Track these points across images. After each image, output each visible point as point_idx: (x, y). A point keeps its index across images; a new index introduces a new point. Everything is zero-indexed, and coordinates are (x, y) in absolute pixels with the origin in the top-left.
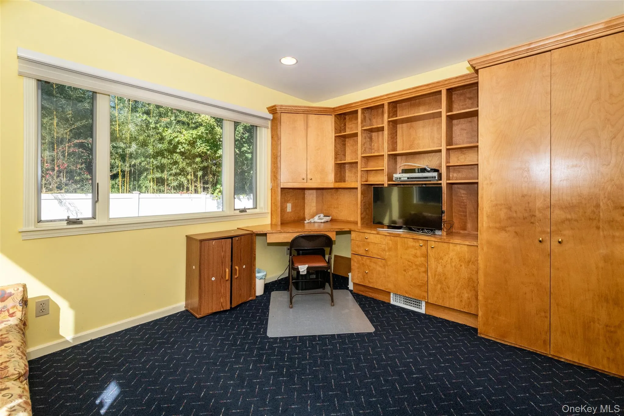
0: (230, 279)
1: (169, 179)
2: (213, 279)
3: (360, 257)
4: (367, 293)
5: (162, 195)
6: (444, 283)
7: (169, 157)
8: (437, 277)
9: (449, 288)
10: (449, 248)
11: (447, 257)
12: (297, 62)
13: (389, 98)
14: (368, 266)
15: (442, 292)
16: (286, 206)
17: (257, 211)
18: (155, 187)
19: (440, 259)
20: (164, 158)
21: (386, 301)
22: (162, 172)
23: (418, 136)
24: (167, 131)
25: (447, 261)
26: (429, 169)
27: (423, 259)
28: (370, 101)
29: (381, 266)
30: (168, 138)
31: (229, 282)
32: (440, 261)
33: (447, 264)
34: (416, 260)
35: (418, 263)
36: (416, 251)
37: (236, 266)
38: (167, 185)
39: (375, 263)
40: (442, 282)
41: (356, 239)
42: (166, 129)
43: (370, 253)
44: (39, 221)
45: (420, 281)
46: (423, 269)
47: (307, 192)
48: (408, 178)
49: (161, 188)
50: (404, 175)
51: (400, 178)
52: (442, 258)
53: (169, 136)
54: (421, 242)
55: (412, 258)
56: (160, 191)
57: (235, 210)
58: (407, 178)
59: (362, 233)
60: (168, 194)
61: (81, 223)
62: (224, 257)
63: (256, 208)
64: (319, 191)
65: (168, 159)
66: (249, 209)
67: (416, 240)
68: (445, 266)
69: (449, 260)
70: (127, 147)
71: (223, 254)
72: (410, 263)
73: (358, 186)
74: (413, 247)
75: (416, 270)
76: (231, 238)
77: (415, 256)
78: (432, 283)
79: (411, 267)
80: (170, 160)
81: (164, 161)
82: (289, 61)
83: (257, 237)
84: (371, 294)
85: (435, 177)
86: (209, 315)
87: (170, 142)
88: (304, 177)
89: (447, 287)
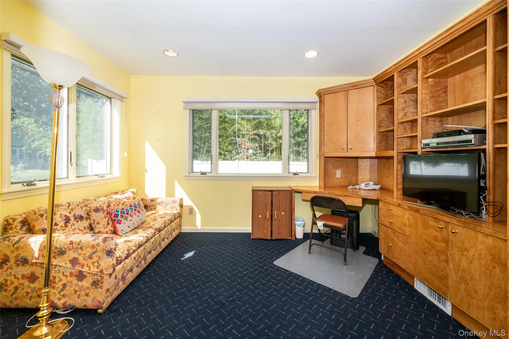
0: (270, 219)
1: (303, 152)
2: (260, 216)
3: (385, 228)
4: (394, 268)
5: (298, 163)
6: (470, 284)
7: (303, 137)
8: (460, 272)
9: (476, 293)
10: (477, 238)
11: (474, 250)
12: (318, 54)
13: (421, 53)
14: (392, 239)
15: (467, 295)
16: (335, 172)
17: (309, 175)
18: (295, 158)
19: (465, 250)
20: (300, 137)
21: (411, 283)
22: (299, 147)
23: (475, 86)
24: (301, 119)
25: (474, 255)
26: (467, 131)
27: (443, 245)
28: (403, 62)
29: (402, 243)
30: (301, 124)
31: (270, 221)
32: (465, 253)
33: (473, 259)
34: (436, 243)
35: (438, 248)
36: (436, 233)
37: (275, 211)
38: (302, 156)
39: (398, 237)
40: (467, 282)
41: (383, 209)
42: (300, 118)
43: (394, 225)
44: (192, 172)
45: (440, 272)
46: (443, 258)
47: (360, 161)
48: (438, 144)
49: (299, 158)
50: (432, 141)
51: (428, 144)
52: (467, 250)
53: (302, 122)
54: (442, 223)
55: (433, 241)
56: (298, 160)
57: (289, 173)
58: (436, 144)
59: (387, 204)
60: (302, 162)
61: (206, 174)
62: (267, 203)
63: (308, 173)
64: (372, 160)
65: (302, 138)
66: (302, 173)
67: (436, 220)
68: (471, 262)
69: (477, 255)
70: (277, 133)
71: (266, 201)
72: (430, 246)
73: (394, 155)
74: (434, 227)
75: (437, 257)
76: (272, 191)
77: (435, 239)
78: (454, 278)
79: (430, 251)
80: (303, 139)
81: (299, 139)
82: (311, 54)
83: (295, 193)
84: (397, 270)
85: (471, 141)
86: (258, 239)
87: (303, 126)
88: (345, 147)
89: (475, 291)
